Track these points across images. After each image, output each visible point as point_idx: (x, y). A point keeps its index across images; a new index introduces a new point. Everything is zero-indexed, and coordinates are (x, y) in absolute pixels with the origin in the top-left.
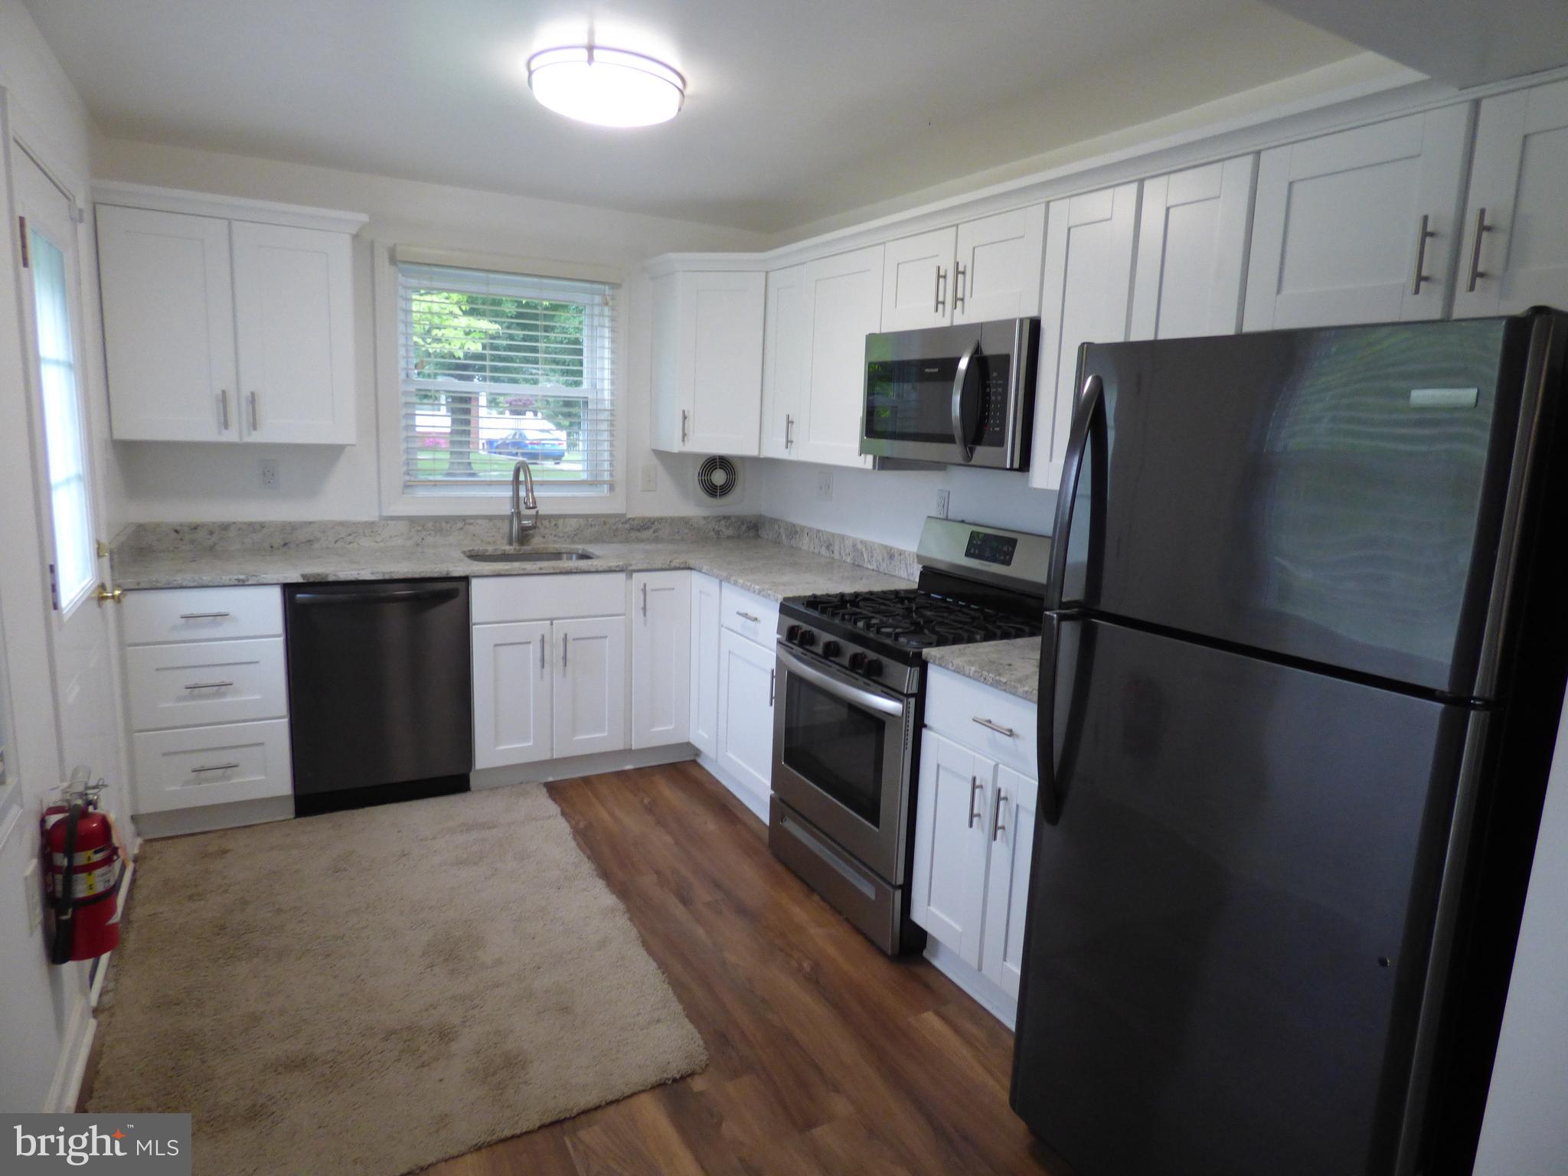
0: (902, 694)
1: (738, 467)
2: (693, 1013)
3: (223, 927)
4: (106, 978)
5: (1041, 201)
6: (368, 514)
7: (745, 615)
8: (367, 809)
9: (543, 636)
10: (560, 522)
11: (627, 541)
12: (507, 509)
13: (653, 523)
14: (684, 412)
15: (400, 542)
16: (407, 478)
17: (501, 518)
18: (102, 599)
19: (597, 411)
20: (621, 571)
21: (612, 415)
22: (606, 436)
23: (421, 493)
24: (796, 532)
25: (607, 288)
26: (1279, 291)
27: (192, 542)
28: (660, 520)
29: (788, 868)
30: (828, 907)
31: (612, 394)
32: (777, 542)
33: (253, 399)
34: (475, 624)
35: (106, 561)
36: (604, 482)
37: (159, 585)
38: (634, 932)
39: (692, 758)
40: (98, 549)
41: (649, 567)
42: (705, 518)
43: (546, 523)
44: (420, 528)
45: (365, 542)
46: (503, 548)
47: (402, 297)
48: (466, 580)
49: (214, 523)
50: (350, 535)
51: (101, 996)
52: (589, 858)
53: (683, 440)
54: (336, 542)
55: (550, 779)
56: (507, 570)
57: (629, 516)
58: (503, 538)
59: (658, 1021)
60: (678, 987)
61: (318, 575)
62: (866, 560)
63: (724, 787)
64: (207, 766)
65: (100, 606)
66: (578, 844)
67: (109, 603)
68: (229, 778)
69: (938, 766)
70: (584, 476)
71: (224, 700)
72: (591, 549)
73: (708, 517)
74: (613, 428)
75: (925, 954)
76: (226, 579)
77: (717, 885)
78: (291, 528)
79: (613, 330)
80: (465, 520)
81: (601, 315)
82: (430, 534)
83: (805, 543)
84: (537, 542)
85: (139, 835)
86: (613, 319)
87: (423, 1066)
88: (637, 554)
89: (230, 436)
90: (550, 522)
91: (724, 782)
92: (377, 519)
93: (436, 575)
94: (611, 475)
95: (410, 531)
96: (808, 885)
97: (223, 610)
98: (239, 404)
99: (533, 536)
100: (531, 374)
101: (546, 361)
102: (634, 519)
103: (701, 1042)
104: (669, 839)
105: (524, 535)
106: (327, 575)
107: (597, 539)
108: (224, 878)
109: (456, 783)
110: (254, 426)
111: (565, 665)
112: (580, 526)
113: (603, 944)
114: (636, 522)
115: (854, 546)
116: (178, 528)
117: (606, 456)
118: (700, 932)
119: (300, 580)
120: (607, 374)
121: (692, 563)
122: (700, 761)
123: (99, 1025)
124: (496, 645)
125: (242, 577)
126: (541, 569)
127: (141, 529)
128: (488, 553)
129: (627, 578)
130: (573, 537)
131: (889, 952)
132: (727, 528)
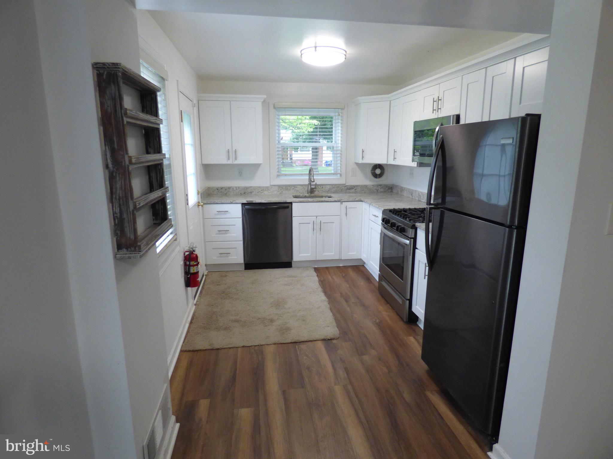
0: (409, 238)
1: (385, 168)
2: (339, 326)
3: (224, 292)
4: (198, 299)
5: (461, 75)
6: (267, 185)
7: (375, 216)
8: (263, 269)
9: (314, 221)
10: (324, 187)
11: (346, 193)
12: (307, 182)
13: (355, 187)
14: (363, 149)
15: (275, 193)
16: (278, 173)
17: (305, 185)
18: (199, 205)
19: (337, 150)
20: (339, 201)
21: (341, 151)
22: (339, 158)
23: (282, 178)
24: (403, 190)
25: (340, 110)
26: (520, 104)
27: (221, 192)
28: (357, 186)
29: (383, 297)
30: (391, 308)
31: (341, 145)
32: (397, 193)
33: (236, 151)
34: (293, 217)
35: (200, 195)
36: (338, 174)
37: (212, 203)
38: (328, 306)
39: (363, 265)
40: (198, 192)
41: (348, 200)
42: (373, 185)
43: (319, 187)
44: (281, 188)
45: (266, 193)
46: (305, 195)
47: (277, 118)
48: (291, 203)
49: (226, 187)
50: (262, 190)
51: (197, 302)
52: (322, 288)
53: (362, 159)
54: (258, 192)
55: (316, 267)
56: (303, 201)
57: (347, 185)
58: (306, 192)
59: (328, 326)
60: (337, 320)
61: (251, 201)
62: (422, 199)
63: (370, 273)
64: (223, 253)
65: (198, 207)
66: (319, 284)
67: (200, 206)
68: (228, 257)
69: (419, 261)
70: (333, 172)
71: (227, 235)
72: (332, 195)
73: (374, 185)
74: (341, 156)
75: (418, 323)
76: (228, 201)
77: (358, 298)
78: (246, 188)
79: (342, 124)
80: (294, 186)
81: (338, 119)
82: (284, 190)
83: (405, 194)
84: (316, 193)
85: (207, 270)
86: (342, 120)
87: (265, 326)
88: (345, 197)
89: (230, 162)
90: (320, 187)
91: (371, 272)
92: (269, 186)
93: (282, 202)
94: (341, 171)
95: (278, 189)
96: (387, 301)
97: (227, 210)
98: (232, 152)
99: (315, 191)
100: (316, 139)
101: (320, 135)
102: (348, 186)
103: (339, 333)
104: (348, 286)
105: (312, 191)
106: (253, 201)
107: (335, 192)
108: (225, 282)
109: (288, 265)
110: (236, 159)
111: (320, 231)
112: (330, 188)
113: (319, 308)
114: (349, 187)
115: (419, 194)
116: (218, 188)
117: (339, 165)
118: (348, 309)
119: (246, 202)
120: (340, 138)
121: (362, 199)
122: (365, 265)
123: (196, 307)
124: (299, 224)
125: (232, 201)
126: (313, 200)
127: (209, 188)
128: (301, 196)
129: (341, 204)
130: (328, 192)
131: (405, 320)
132: (381, 188)
